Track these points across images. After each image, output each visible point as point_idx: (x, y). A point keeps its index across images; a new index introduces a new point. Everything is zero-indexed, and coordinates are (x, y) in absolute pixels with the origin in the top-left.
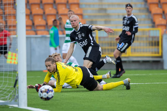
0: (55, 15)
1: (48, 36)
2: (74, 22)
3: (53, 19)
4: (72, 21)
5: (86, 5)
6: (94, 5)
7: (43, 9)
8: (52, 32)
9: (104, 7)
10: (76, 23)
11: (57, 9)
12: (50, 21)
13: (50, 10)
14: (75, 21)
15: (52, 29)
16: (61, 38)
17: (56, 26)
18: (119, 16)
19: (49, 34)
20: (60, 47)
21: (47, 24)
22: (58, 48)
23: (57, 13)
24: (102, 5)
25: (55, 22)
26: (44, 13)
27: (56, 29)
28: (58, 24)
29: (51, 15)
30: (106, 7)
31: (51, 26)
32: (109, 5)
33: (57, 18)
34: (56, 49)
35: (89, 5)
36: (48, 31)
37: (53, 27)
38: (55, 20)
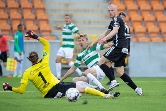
0: (20, 20)
1: (13, 41)
2: (111, 12)
3: (18, 24)
4: (109, 11)
5: (52, 10)
6: (60, 10)
7: (8, 13)
8: (17, 37)
9: (70, 13)
10: (114, 13)
11: (22, 14)
12: (15, 26)
13: (15, 14)
14: (112, 10)
15: (17, 33)
16: (26, 43)
17: (21, 31)
18: (85, 22)
19: (14, 39)
20: (24, 52)
21: (12, 29)
22: (22, 53)
23: (23, 18)
24: (68, 11)
25: (20, 26)
26: (9, 17)
27: (21, 34)
28: (23, 29)
29: (16, 19)
30: (72, 13)
31: (15, 31)
32: (75, 11)
33: (22, 23)
34: (20, 54)
35: (55, 11)
36: (13, 36)
37: (18, 31)
38: (20, 25)
